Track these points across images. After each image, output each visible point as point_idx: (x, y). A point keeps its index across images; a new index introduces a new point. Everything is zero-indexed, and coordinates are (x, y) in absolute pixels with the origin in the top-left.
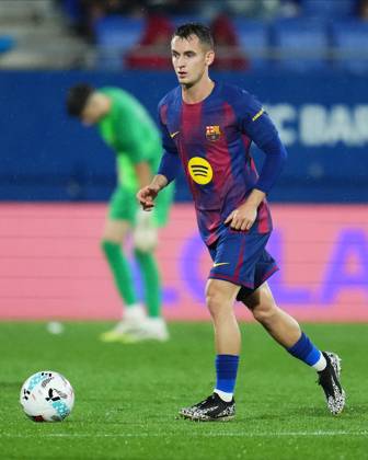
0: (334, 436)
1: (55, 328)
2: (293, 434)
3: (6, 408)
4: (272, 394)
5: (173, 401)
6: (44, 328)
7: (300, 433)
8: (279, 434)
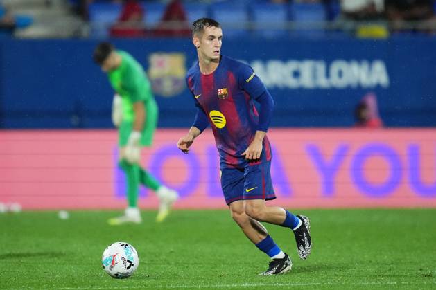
0: (256, 287)
1: (64, 215)
2: (228, 286)
3: (30, 271)
4: (212, 258)
5: (145, 264)
6: (56, 216)
7: (233, 285)
8: (218, 285)
